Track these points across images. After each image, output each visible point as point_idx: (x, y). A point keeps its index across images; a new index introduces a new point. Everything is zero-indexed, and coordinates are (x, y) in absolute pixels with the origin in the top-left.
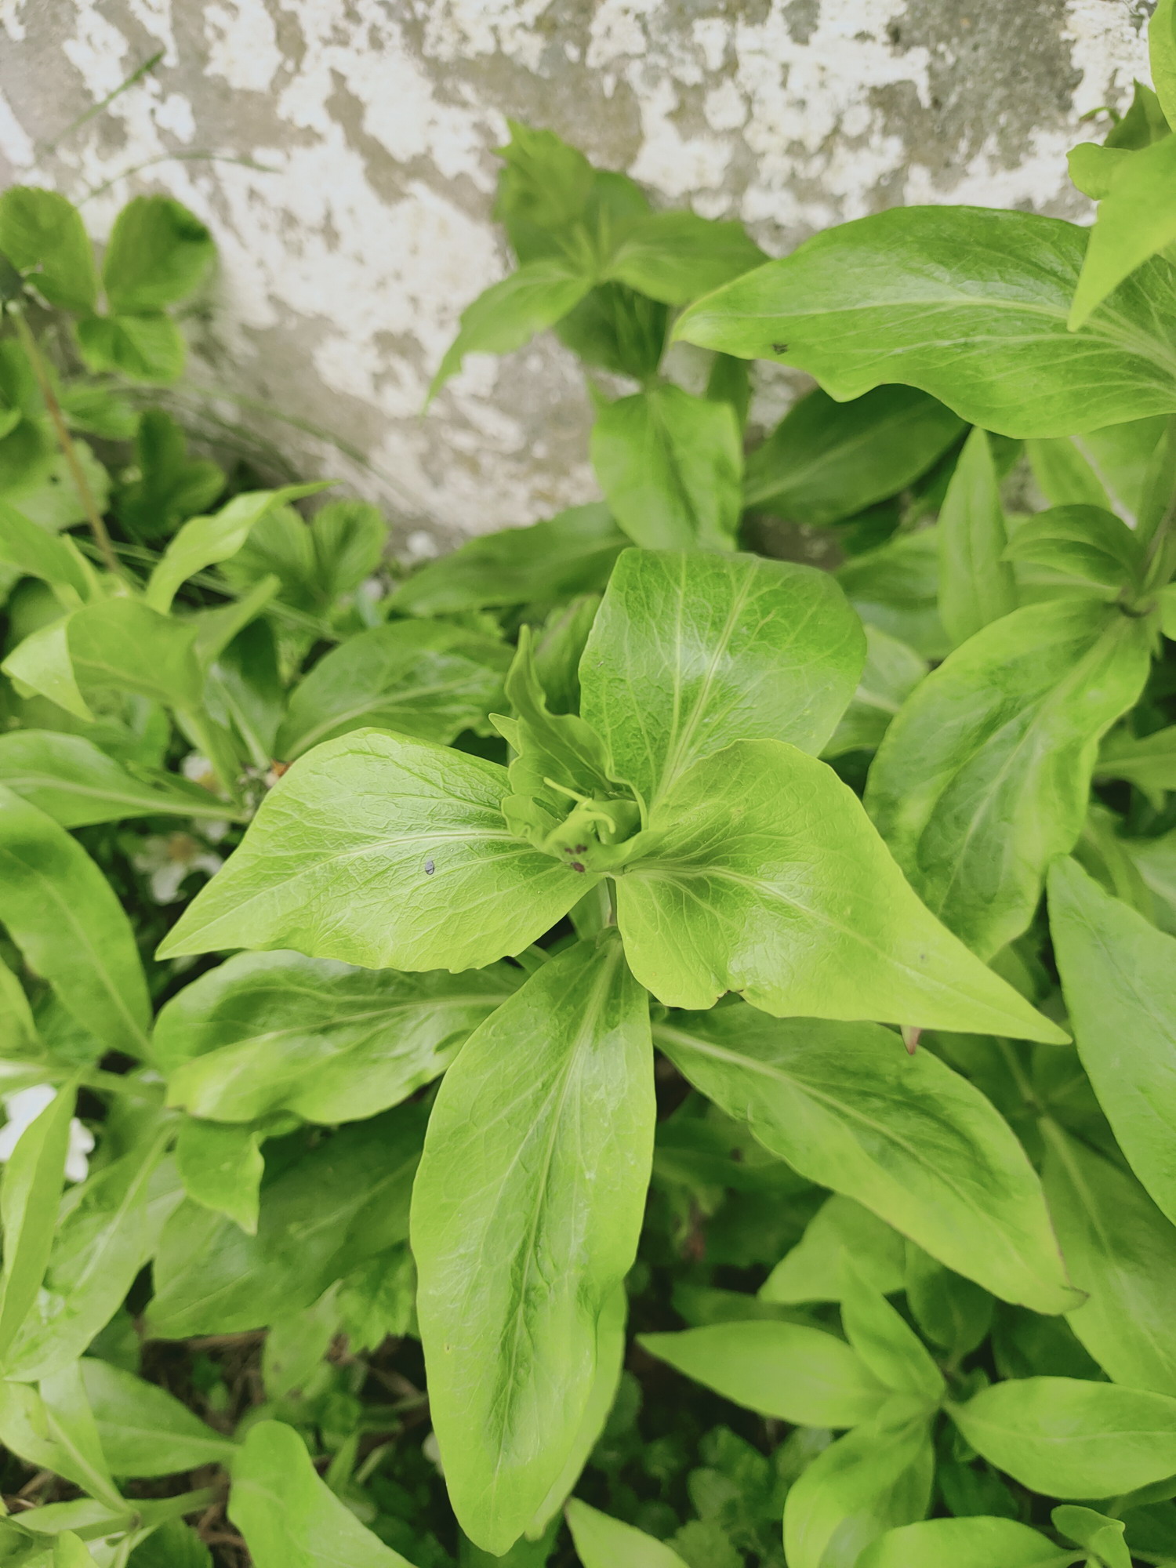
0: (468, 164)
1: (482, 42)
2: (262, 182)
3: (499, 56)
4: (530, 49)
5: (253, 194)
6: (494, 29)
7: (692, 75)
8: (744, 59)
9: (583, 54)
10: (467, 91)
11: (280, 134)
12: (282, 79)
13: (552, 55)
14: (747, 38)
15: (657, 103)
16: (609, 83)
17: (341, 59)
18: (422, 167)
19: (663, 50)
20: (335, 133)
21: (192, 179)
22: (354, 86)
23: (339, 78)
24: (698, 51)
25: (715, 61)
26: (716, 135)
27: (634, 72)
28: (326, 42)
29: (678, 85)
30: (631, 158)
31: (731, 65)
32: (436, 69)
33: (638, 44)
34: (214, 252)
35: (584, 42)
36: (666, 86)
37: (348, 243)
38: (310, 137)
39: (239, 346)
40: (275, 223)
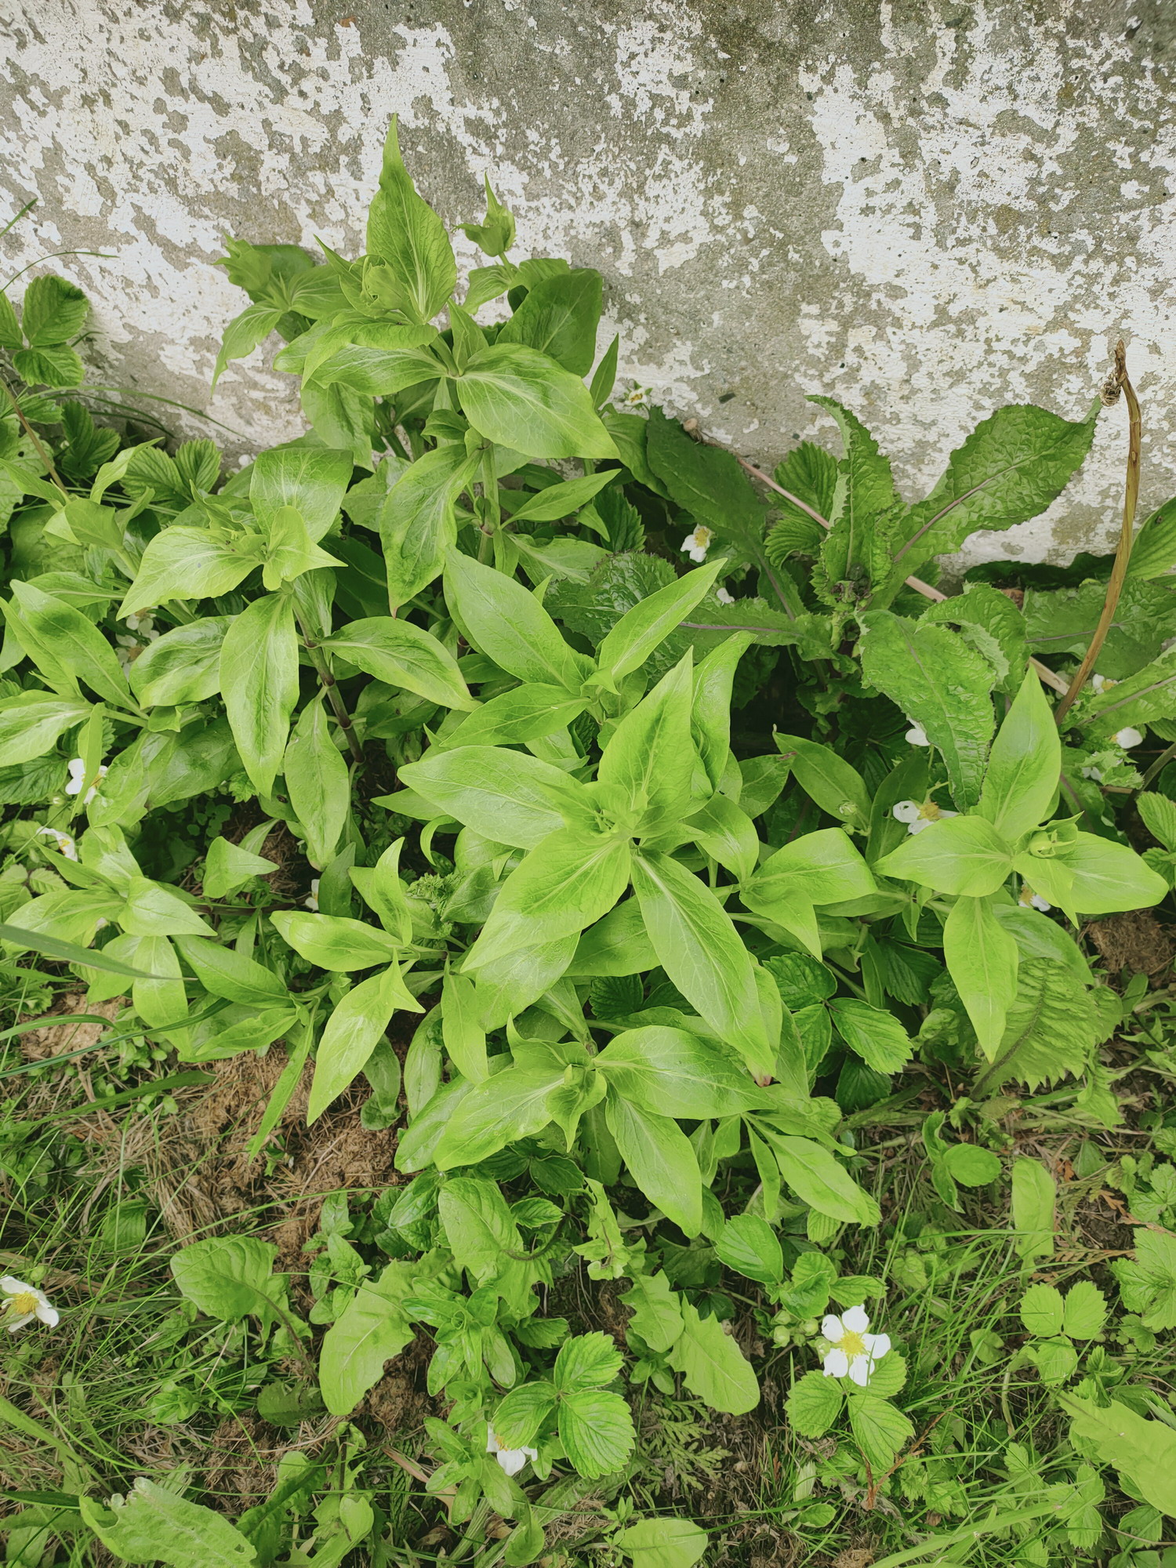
0: (217, 246)
1: (206, 187)
2: (108, 264)
3: (217, 193)
4: (233, 189)
5: (102, 270)
6: (212, 180)
7: (314, 197)
8: (335, 188)
9: (259, 189)
10: (206, 211)
11: (110, 238)
12: (106, 211)
13: (244, 191)
14: (333, 179)
15: (302, 212)
16: (276, 202)
17: (137, 198)
18: (193, 250)
19: (296, 186)
20: (142, 236)
21: (66, 266)
22: (146, 211)
23: (138, 209)
24: (312, 185)
25: (323, 191)
26: (335, 224)
27: (286, 196)
28: (126, 191)
29: (308, 201)
30: (299, 239)
31: (330, 191)
32: (187, 201)
33: (284, 185)
34: (87, 303)
35: (258, 185)
36: (303, 202)
37: (164, 292)
38: (129, 239)
39: (113, 355)
40: (119, 285)
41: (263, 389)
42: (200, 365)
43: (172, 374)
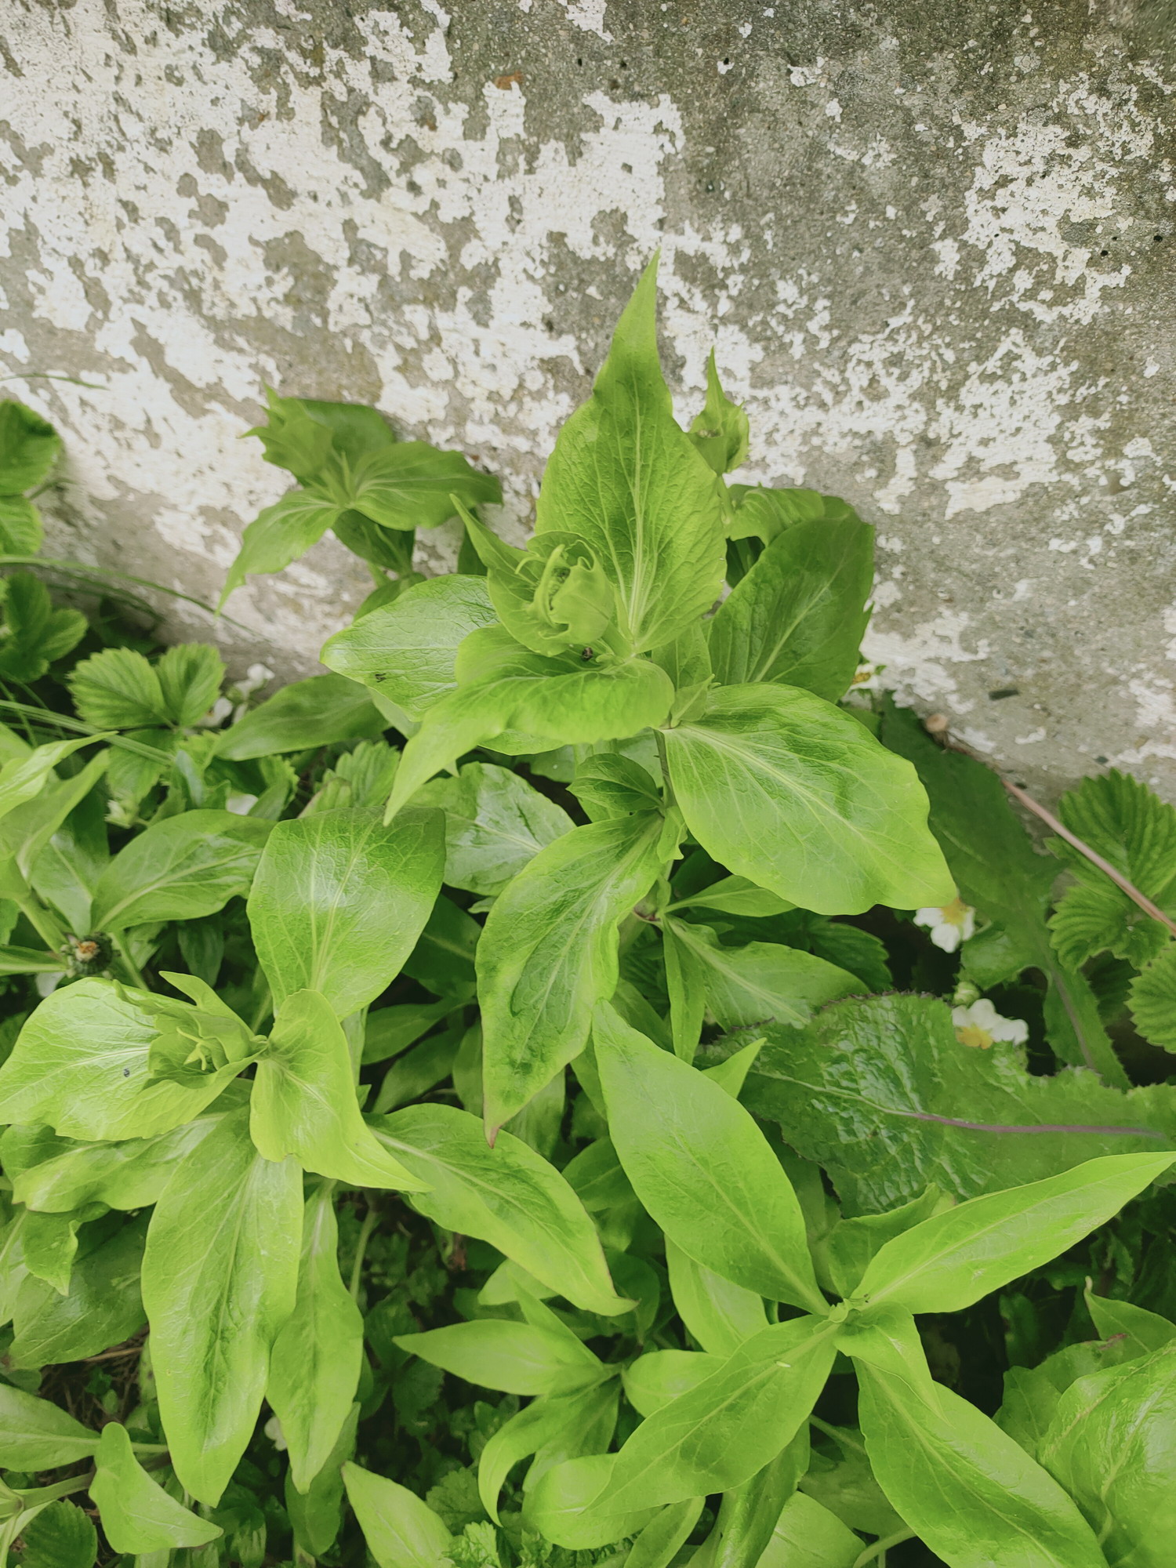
0: (253, 393)
1: (246, 309)
2: (90, 395)
3: (260, 318)
4: (285, 316)
5: (83, 403)
6: (254, 300)
7: (409, 343)
8: (443, 334)
9: (325, 322)
10: (241, 341)
11: (98, 362)
12: (94, 325)
13: (301, 321)
14: (443, 320)
15: (387, 362)
16: (348, 343)
17: (141, 313)
18: (215, 392)
19: (384, 324)
20: (144, 364)
21: (33, 391)
22: (152, 332)
23: (139, 326)
24: (409, 326)
25: (424, 334)
26: (435, 384)
27: (365, 337)
28: (125, 301)
29: (399, 348)
30: (376, 397)
31: (435, 338)
32: (213, 323)
33: (364, 318)
34: (60, 443)
35: (325, 315)
36: (390, 347)
37: (167, 442)
38: (124, 366)
39: (90, 512)
40: (106, 425)
41: (296, 582)
42: (210, 541)
43: (169, 547)
